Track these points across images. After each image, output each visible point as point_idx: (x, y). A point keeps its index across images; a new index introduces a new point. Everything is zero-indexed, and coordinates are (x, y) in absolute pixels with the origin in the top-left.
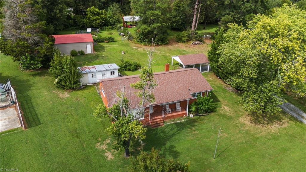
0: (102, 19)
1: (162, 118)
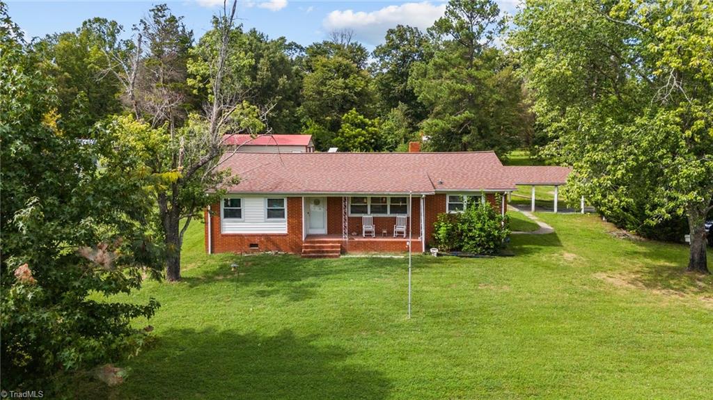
0: (370, 135)
1: (341, 241)
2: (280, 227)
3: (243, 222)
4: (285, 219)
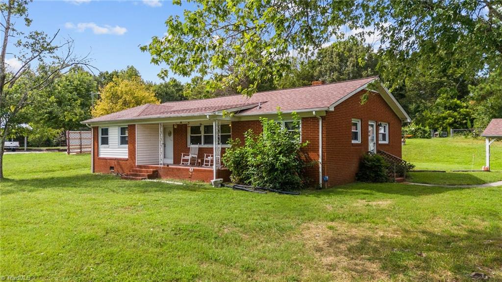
1: (158, 167)
2: (124, 153)
3: (108, 148)
4: (127, 145)
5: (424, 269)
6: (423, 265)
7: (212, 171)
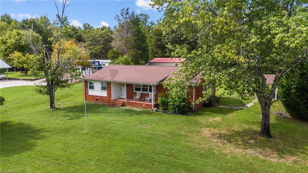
1: (124, 101)
2: (104, 94)
3: (94, 91)
4: (106, 91)
5: (236, 141)
6: (235, 140)
7: (152, 105)
